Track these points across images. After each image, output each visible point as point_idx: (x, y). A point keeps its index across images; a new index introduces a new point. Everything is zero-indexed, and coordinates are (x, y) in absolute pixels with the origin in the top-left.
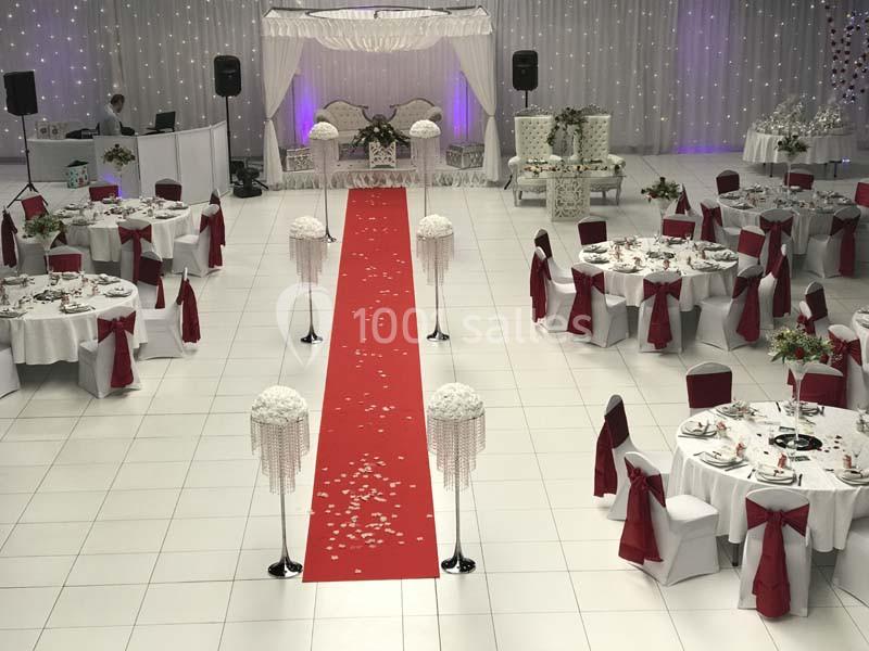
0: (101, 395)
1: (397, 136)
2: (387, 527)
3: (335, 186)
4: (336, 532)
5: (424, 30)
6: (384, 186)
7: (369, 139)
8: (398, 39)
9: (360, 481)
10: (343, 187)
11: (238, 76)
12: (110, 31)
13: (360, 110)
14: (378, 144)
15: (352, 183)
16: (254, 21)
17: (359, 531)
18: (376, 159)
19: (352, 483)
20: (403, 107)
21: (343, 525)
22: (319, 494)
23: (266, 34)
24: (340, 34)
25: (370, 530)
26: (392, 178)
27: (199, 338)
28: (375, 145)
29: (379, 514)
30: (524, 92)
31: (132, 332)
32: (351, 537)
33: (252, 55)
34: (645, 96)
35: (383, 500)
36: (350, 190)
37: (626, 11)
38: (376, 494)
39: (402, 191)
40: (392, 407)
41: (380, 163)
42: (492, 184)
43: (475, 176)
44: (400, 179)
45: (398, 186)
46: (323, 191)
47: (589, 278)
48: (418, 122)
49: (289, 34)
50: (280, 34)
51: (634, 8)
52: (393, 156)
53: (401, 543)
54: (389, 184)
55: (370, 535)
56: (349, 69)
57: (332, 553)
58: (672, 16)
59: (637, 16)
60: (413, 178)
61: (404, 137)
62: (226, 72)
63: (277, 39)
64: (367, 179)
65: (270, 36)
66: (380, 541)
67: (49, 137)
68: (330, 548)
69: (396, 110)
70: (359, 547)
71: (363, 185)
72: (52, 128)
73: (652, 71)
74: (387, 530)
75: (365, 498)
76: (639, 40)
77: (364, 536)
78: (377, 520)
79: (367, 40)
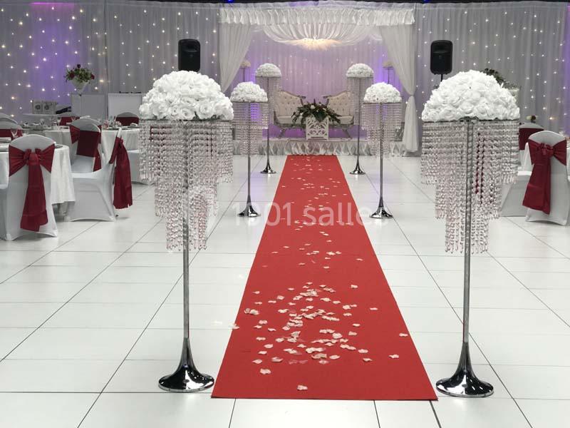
0: (9, 236)
1: (329, 113)
2: (343, 343)
3: (276, 153)
4: (269, 346)
5: (357, 19)
6: (318, 154)
7: (306, 115)
8: (333, 28)
9: (303, 303)
10: (283, 154)
11: (198, 55)
12: (99, 36)
13: (299, 99)
14: (314, 119)
15: (290, 151)
16: (215, 31)
17: (302, 346)
18: (311, 132)
19: (291, 304)
20: (334, 98)
21: (279, 340)
22: (247, 311)
23: (223, 22)
24: (285, 21)
25: (317, 345)
26: (325, 147)
27: (131, 204)
28: (311, 120)
29: (331, 331)
30: (440, 75)
31: (49, 169)
32: (291, 351)
33: (212, 58)
34: (536, 98)
35: (335, 319)
36: (289, 157)
37: (521, 28)
38: (323, 314)
39: (334, 157)
40: (338, 253)
41: (314, 135)
42: (410, 154)
43: (396, 148)
44: (332, 149)
45: (330, 154)
46: (266, 157)
47: (548, 147)
48: (354, 66)
49: (242, 21)
50: (235, 21)
51: (527, 27)
52: (326, 129)
53: (367, 360)
54: (322, 152)
55: (320, 350)
56: (291, 68)
57: (262, 366)
58: (560, 33)
59: (530, 32)
60: (343, 148)
61: (336, 114)
62: (189, 51)
63: (233, 25)
64: (303, 148)
65: (226, 23)
66: (334, 357)
67: (42, 113)
68: (258, 362)
69: (328, 100)
70: (302, 362)
71: (299, 152)
72: (44, 105)
73: (542, 78)
74: (343, 346)
75: (309, 316)
76: (532, 52)
77: (309, 350)
78: (329, 336)
79: (307, 27)
